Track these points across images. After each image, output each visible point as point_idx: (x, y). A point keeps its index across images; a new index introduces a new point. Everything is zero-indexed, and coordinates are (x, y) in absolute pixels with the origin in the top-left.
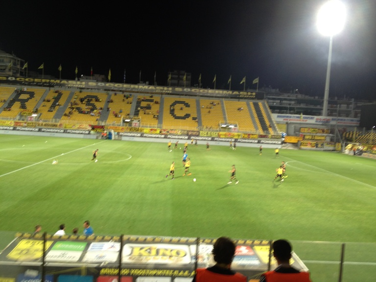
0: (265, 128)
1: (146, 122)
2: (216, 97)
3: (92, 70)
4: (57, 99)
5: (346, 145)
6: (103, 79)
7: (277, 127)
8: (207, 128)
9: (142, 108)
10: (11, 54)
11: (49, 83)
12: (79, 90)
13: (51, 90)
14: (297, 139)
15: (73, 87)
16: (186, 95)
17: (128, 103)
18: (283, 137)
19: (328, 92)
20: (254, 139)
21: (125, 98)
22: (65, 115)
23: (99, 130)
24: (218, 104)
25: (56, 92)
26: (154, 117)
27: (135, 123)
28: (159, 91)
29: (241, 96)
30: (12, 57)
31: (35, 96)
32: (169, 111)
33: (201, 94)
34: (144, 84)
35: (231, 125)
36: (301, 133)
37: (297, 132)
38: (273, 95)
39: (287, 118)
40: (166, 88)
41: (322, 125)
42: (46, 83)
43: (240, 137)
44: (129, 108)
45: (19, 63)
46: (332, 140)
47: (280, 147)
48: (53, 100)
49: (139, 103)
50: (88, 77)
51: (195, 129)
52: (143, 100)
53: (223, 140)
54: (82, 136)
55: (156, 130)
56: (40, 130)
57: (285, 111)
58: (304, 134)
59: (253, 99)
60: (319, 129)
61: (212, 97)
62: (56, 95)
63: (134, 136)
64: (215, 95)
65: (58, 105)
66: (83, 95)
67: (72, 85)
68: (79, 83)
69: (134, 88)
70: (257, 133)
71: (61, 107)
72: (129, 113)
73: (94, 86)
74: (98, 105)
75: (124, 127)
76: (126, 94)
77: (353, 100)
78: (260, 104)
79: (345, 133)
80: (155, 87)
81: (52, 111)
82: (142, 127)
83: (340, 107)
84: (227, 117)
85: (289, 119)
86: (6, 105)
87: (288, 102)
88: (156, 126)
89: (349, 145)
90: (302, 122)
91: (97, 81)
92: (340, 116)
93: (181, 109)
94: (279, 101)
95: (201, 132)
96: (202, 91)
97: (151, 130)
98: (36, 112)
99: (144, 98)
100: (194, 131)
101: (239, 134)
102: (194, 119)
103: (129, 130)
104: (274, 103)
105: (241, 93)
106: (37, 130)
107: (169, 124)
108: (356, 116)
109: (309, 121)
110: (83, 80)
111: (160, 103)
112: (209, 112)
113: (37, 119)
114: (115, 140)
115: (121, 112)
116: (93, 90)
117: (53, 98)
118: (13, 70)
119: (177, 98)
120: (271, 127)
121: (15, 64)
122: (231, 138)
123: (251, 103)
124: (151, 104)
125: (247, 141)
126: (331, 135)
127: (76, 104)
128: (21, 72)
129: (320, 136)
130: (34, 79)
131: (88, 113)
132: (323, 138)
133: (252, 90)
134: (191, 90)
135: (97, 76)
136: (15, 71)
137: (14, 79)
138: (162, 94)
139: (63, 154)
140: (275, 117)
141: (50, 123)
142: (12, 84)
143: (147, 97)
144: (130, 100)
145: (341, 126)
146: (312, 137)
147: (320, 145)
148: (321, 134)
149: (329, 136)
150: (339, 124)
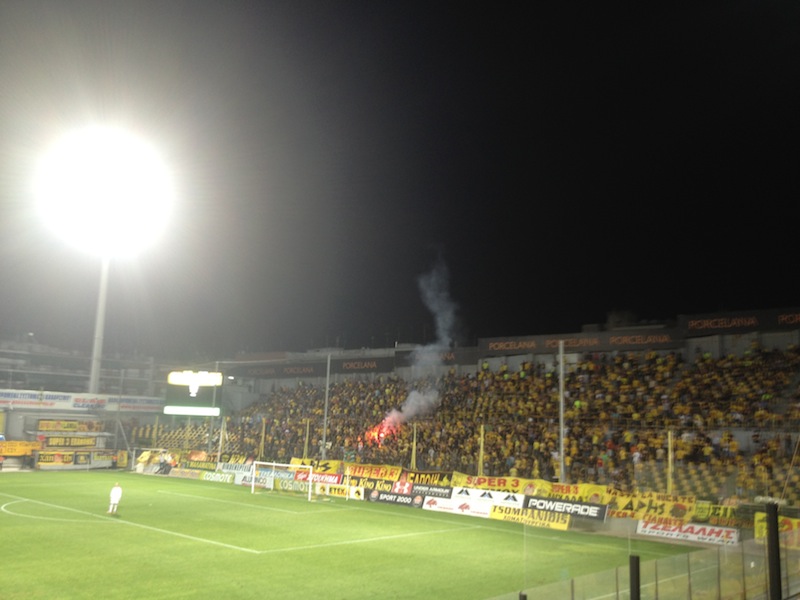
5: (139, 453)
14: (30, 448)
19: (101, 342)
36: (39, 433)
37: (30, 432)
39: (7, 399)
41: (88, 412)
46: (109, 445)
58: (46, 435)
60: (81, 423)
79: (135, 428)
83: (126, 374)
85: (11, 400)
87: (10, 361)
89: (144, 454)
90: (42, 407)
92: (125, 393)
108: (157, 392)
109: (59, 405)
126: (106, 434)
129: (82, 438)
132: (90, 442)
145: (127, 414)
146: (65, 442)
147: (82, 458)
148: (84, 434)
149: (103, 436)
150: (124, 410)
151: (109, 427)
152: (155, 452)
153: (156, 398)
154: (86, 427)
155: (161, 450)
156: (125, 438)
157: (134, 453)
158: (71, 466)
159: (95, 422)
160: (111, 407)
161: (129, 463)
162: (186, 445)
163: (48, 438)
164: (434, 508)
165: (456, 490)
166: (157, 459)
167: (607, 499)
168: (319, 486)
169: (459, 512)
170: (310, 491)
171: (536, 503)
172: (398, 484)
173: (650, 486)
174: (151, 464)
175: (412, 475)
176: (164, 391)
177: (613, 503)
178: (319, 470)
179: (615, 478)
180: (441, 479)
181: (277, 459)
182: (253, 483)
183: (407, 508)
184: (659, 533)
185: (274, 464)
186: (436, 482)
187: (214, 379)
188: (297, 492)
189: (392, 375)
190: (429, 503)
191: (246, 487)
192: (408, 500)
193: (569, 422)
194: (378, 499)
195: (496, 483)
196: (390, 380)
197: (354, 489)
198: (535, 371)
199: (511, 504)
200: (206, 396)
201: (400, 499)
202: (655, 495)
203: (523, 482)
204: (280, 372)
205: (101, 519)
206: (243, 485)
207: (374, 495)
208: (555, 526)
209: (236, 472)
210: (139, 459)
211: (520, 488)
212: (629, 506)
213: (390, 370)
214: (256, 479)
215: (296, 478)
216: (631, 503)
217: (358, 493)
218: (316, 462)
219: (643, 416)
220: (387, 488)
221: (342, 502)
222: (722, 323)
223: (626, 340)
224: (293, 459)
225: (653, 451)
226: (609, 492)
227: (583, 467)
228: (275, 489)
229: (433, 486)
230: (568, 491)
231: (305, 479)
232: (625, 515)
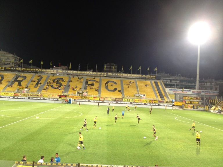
0: (162, 97)
1: (91, 93)
2: (132, 78)
3: (60, 64)
4: (39, 80)
5: (211, 107)
6: (66, 68)
7: (169, 96)
8: (127, 96)
9: (89, 85)
10: (14, 54)
11: (35, 71)
12: (52, 75)
13: (36, 75)
14: (182, 103)
15: (49, 73)
16: (114, 77)
17: (81, 82)
18: (173, 102)
19: (199, 76)
20: (156, 103)
21: (79, 80)
22: (44, 89)
23: (63, 98)
24: (134, 82)
25: (39, 76)
26: (96, 90)
27: (85, 94)
28: (99, 75)
29: (147, 78)
30: (14, 56)
31: (26, 78)
32: (105, 87)
33: (123, 77)
34: (90, 71)
35: (141, 95)
36: (183, 100)
37: (181, 99)
38: (166, 77)
39: (175, 91)
40: (103, 73)
42: (33, 71)
43: (147, 102)
44: (81, 85)
45: (18, 60)
46: (202, 104)
47: (171, 108)
48: (37, 81)
49: (87, 82)
50: (58, 67)
51: (121, 97)
52: (89, 81)
53: (137, 103)
54: (53, 101)
55: (97, 98)
56: (29, 98)
57: (174, 86)
58: (185, 100)
59: (154, 79)
60: (194, 98)
61: (130, 78)
62: (39, 78)
63: (84, 102)
64: (131, 77)
65: (40, 84)
66: (54, 78)
67: (48, 72)
68: (52, 71)
69: (84, 74)
70: (157, 100)
71: (41, 84)
72: (81, 88)
73: (61, 72)
74: (63, 83)
75: (78, 96)
76: (79, 77)
77: (214, 80)
78: (158, 82)
79: (210, 100)
80: (97, 73)
81: (36, 87)
82: (89, 96)
83: (206, 84)
84: (139, 90)
85: (176, 91)
86: (10, 84)
87: (175, 81)
88: (97, 95)
89: (213, 107)
90: (184, 93)
91: (63, 70)
92: (207, 90)
93: (112, 85)
94: (170, 81)
95: (124, 99)
96: (124, 75)
97: (94, 98)
98: (27, 87)
99: (90, 79)
100: (119, 99)
101: (147, 100)
102: (119, 91)
103: (81, 98)
104: (166, 82)
105: (147, 76)
106: (27, 98)
107: (105, 94)
108: (216, 90)
109: (188, 93)
110: (55, 69)
111: (100, 82)
112: (128, 87)
113: (27, 92)
114: (73, 103)
115: (76, 87)
116: (61, 75)
117: (37, 80)
118: (15, 63)
119: (110, 79)
120: (165, 96)
121: (15, 60)
122: (142, 103)
123: (153, 82)
124: (94, 82)
125: (151, 104)
126: (202, 101)
127: (50, 83)
128: (19, 65)
129: (195, 102)
130: (26, 69)
131: (57, 88)
132: (197, 103)
133: (153, 74)
134: (117, 74)
135: (63, 66)
136: (15, 64)
137: (15, 69)
138: (100, 77)
139: (42, 113)
140: (167, 90)
141: (35, 94)
142: (14, 72)
143: (92, 78)
144: (82, 80)
145: (207, 95)
146: (190, 102)
147: (195, 107)
148: (196, 101)
149: (201, 102)
150: (206, 94)
151: (202, 99)
152: (216, 107)
154: (196, 99)
155: (218, 106)
156: (207, 102)
158: (192, 109)
159: (198, 98)
160: (203, 94)
161: (209, 109)
163: (186, 101)
166: (217, 109)
174: (215, 110)
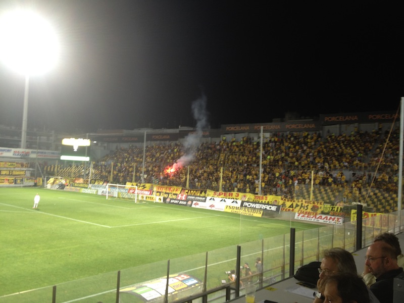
5: (48, 179)
19: (26, 122)
41: (21, 158)
46: (32, 175)
60: (17, 163)
77: (53, 132)
79: (46, 167)
83: (40, 139)
89: (51, 179)
92: (40, 149)
108: (57, 149)
109: (5, 154)
126: (31, 169)
129: (18, 171)
132: (22, 173)
145: (42, 159)
146: (10, 173)
147: (19, 181)
148: (19, 169)
149: (29, 170)
150: (39, 157)
151: (32, 166)
152: (57, 178)
153: (56, 152)
154: (20, 165)
155: (60, 177)
156: (41, 171)
157: (46, 179)
158: (13, 185)
159: (25, 163)
160: (33, 156)
161: (43, 184)
162: (72, 175)
164: (197, 207)
165: (208, 198)
166: (57, 182)
167: (281, 202)
168: (140, 196)
169: (210, 208)
170: (136, 198)
171: (247, 204)
172: (180, 195)
173: (302, 197)
174: (55, 184)
175: (187, 191)
176: (60, 148)
177: (284, 205)
178: (141, 188)
179: (285, 193)
180: (201, 193)
181: (119, 183)
182: (107, 194)
183: (184, 206)
184: (306, 219)
185: (118, 185)
186: (198, 194)
187: (86, 143)
188: (129, 199)
189: (177, 142)
190: (195, 204)
191: (103, 196)
192: (185, 203)
193: (264, 166)
194: (170, 202)
195: (228, 195)
196: (176, 145)
197: (158, 197)
198: (248, 141)
199: (235, 205)
200: (82, 151)
201: (181, 202)
202: (304, 201)
203: (241, 194)
204: (120, 140)
205: (30, 211)
206: (102, 195)
207: (168, 200)
208: (255, 215)
209: (98, 188)
210: (48, 182)
211: (239, 197)
212: (291, 206)
213: (176, 140)
214: (109, 193)
215: (129, 192)
216: (292, 204)
217: (160, 199)
218: (139, 184)
219: (300, 163)
220: (174, 197)
221: (152, 203)
222: (341, 118)
223: (293, 126)
224: (127, 183)
225: (304, 180)
226: (282, 199)
227: (270, 187)
228: (118, 197)
229: (197, 196)
230: (262, 198)
231: (133, 193)
232: (289, 210)
